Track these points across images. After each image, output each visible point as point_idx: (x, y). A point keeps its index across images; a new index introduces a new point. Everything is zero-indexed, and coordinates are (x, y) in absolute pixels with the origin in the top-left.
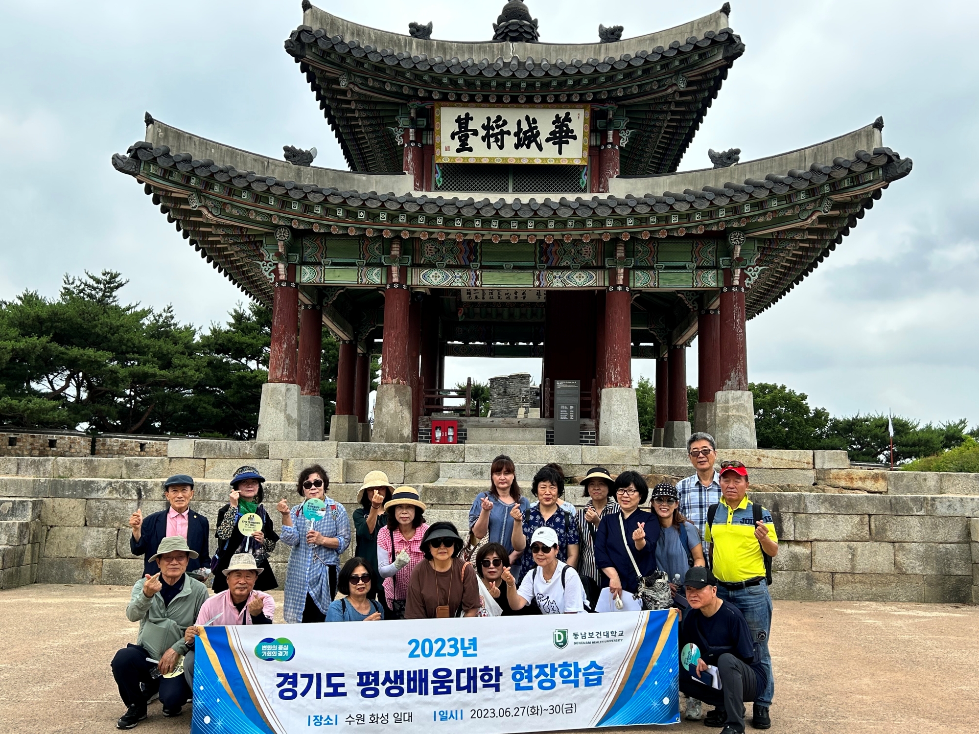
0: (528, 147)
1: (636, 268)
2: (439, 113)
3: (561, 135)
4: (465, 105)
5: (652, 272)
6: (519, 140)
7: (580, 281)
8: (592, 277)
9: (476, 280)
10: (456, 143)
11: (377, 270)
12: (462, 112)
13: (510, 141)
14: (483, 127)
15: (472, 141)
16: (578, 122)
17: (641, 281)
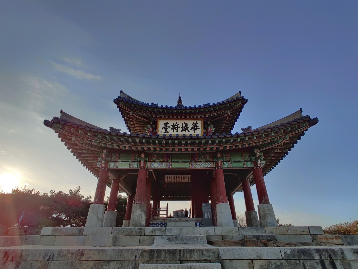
0: (185, 131)
1: (224, 161)
2: (159, 122)
3: (195, 128)
4: (167, 119)
5: (229, 162)
6: (183, 129)
7: (205, 165)
8: (209, 164)
9: (170, 166)
10: (164, 130)
11: (136, 163)
12: (166, 122)
13: (180, 129)
14: (172, 126)
15: (168, 130)
16: (200, 124)
17: (226, 165)
